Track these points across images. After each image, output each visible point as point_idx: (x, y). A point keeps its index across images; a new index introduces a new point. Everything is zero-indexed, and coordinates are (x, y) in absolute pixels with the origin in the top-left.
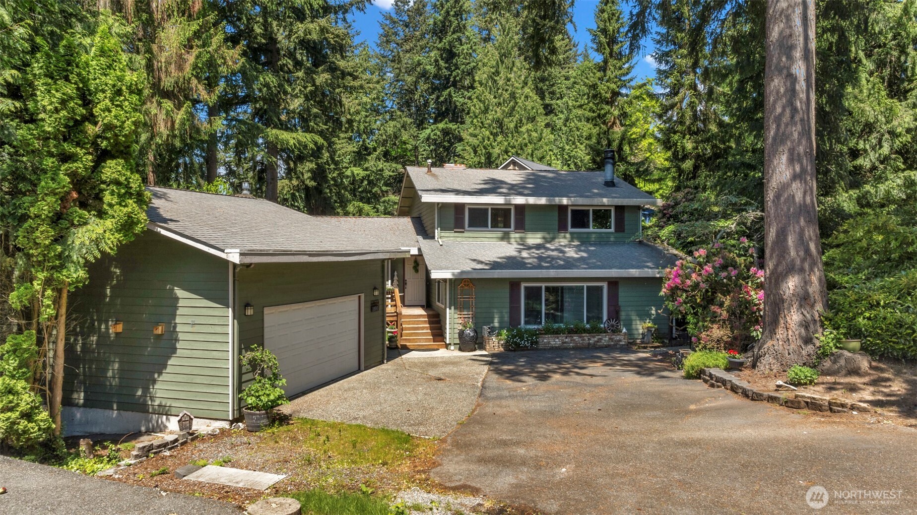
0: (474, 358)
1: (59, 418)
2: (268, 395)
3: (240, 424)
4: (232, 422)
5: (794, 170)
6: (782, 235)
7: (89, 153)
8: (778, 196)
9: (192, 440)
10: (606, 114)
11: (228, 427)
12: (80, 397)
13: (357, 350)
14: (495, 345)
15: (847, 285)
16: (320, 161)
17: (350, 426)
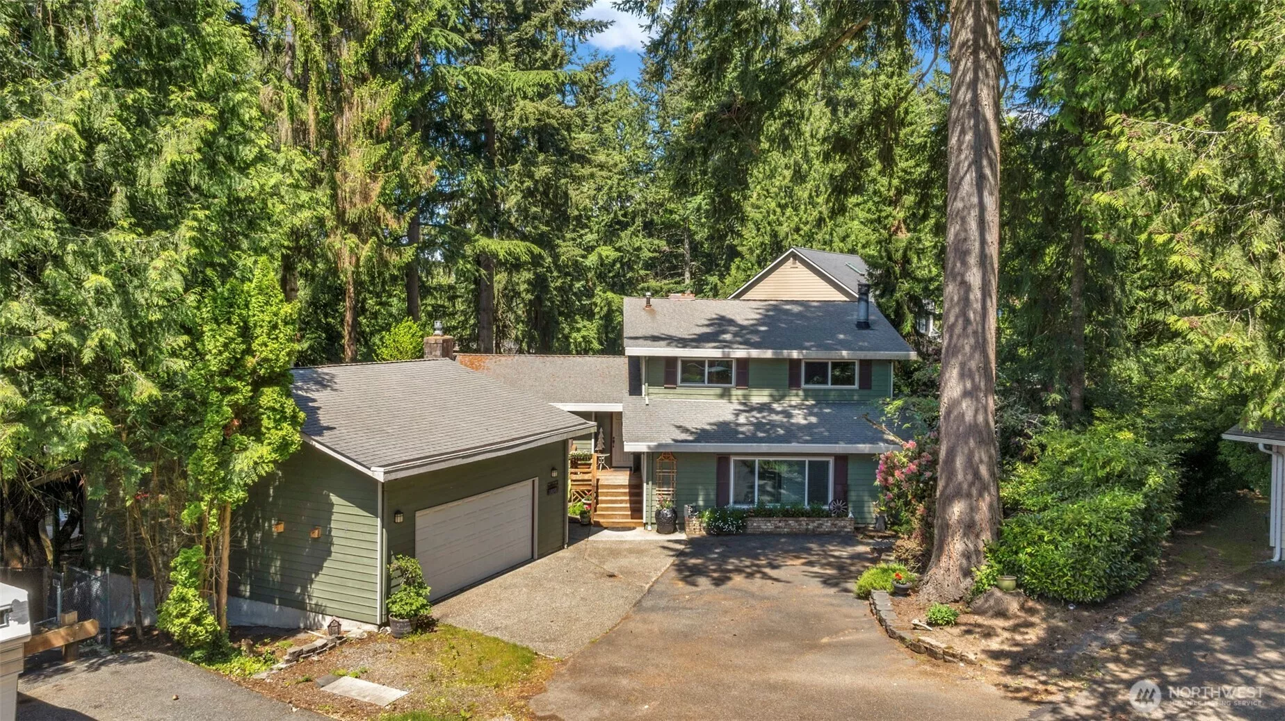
0: (667, 544)
1: (224, 619)
2: (411, 604)
3: (388, 628)
4: (380, 626)
5: (965, 386)
6: (951, 454)
7: (248, 384)
8: (948, 413)
9: (341, 644)
10: (887, 217)
11: (376, 631)
12: (246, 590)
13: (530, 537)
14: (696, 528)
15: (1032, 509)
16: (539, 270)
17: (487, 638)
